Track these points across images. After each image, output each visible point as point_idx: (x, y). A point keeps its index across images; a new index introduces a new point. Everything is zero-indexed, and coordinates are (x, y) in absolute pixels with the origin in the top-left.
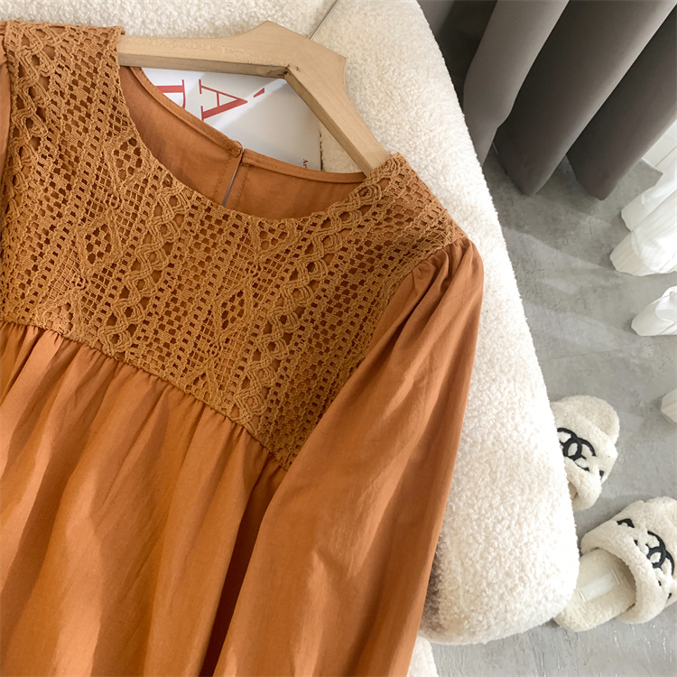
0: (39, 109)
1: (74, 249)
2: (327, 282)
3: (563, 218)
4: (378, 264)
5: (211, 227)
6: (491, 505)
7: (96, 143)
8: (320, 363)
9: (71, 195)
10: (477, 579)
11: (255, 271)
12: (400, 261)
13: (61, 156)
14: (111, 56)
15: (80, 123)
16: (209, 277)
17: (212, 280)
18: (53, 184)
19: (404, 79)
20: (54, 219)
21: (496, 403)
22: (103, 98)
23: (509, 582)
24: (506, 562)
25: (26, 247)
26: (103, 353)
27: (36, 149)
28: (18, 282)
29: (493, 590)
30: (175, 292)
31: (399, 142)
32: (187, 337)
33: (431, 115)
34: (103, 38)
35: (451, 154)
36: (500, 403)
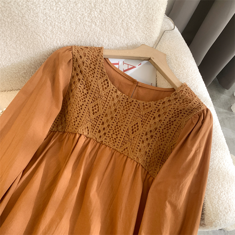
0: (81, 71)
1: (89, 111)
2: (164, 120)
3: (215, 95)
4: (180, 115)
5: (128, 104)
6: (219, 187)
7: (96, 80)
8: (162, 144)
9: (88, 95)
10: (217, 209)
11: (141, 117)
12: (187, 114)
13: (86, 84)
14: (101, 56)
15: (92, 75)
16: (127, 119)
17: (128, 119)
18: (83, 92)
19: (183, 60)
20: (83, 102)
21: (218, 157)
22: (99, 68)
23: (226, 210)
24: (225, 205)
25: (75, 111)
26: (97, 141)
27: (79, 82)
28: (73, 120)
29: (222, 213)
30: (117, 123)
31: (183, 79)
32: (121, 136)
33: (192, 71)
34: (99, 51)
35: (198, 82)
36: (219, 157)
